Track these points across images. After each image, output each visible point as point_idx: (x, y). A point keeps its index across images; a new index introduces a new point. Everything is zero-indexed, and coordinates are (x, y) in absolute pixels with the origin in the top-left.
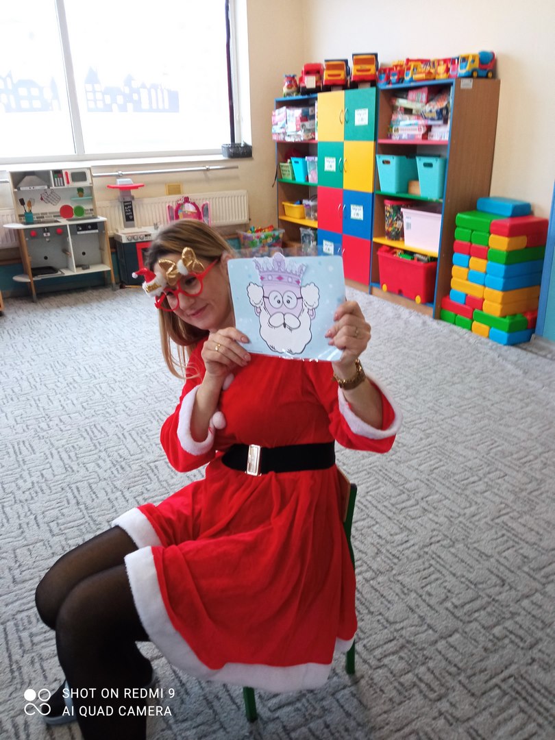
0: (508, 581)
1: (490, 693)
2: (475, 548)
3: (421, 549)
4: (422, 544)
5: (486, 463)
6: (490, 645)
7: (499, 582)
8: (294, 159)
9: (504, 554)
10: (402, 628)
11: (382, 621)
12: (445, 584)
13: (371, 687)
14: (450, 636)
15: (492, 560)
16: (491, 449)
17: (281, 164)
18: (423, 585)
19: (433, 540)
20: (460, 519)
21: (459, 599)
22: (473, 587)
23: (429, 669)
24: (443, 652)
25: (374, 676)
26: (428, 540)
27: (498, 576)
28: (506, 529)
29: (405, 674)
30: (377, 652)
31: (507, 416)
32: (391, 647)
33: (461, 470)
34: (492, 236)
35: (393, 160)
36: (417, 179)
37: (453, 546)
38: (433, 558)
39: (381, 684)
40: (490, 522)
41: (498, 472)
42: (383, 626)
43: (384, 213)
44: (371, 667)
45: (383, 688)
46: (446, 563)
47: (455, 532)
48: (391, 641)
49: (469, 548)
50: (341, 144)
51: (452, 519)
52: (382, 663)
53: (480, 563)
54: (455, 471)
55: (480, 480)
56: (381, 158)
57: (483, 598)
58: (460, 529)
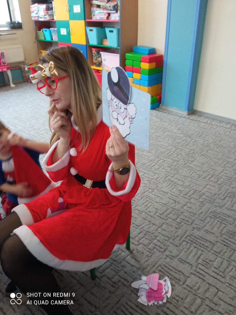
0: (177, 201)
1: (182, 244)
2: (161, 191)
3: (142, 195)
4: (141, 193)
5: (156, 157)
6: (177, 226)
7: (174, 202)
8: (44, 29)
9: (172, 191)
10: (143, 227)
11: (135, 226)
12: (155, 207)
13: (138, 253)
14: (162, 226)
15: (169, 194)
16: (157, 151)
17: (38, 32)
18: (146, 209)
19: (145, 190)
20: (153, 180)
21: (161, 211)
22: (165, 205)
23: (158, 240)
24: (161, 232)
25: (138, 248)
26: (143, 191)
27: (173, 200)
28: (170, 181)
29: (150, 244)
30: (137, 239)
31: (159, 138)
32: (141, 235)
33: (148, 161)
34: (142, 63)
35: (95, 29)
36: (106, 38)
37: (153, 192)
38: (147, 198)
39: (141, 250)
40: (164, 180)
41: (162, 160)
42: (136, 228)
43: (92, 54)
44: (136, 245)
45: (143, 252)
46: (152, 199)
47: (152, 186)
48: (140, 233)
49: (159, 191)
50: (68, 21)
51: (150, 181)
52: (139, 243)
53: (165, 196)
54: (146, 162)
55: (156, 164)
56: (88, 29)
57: (170, 209)
58: (154, 185)
